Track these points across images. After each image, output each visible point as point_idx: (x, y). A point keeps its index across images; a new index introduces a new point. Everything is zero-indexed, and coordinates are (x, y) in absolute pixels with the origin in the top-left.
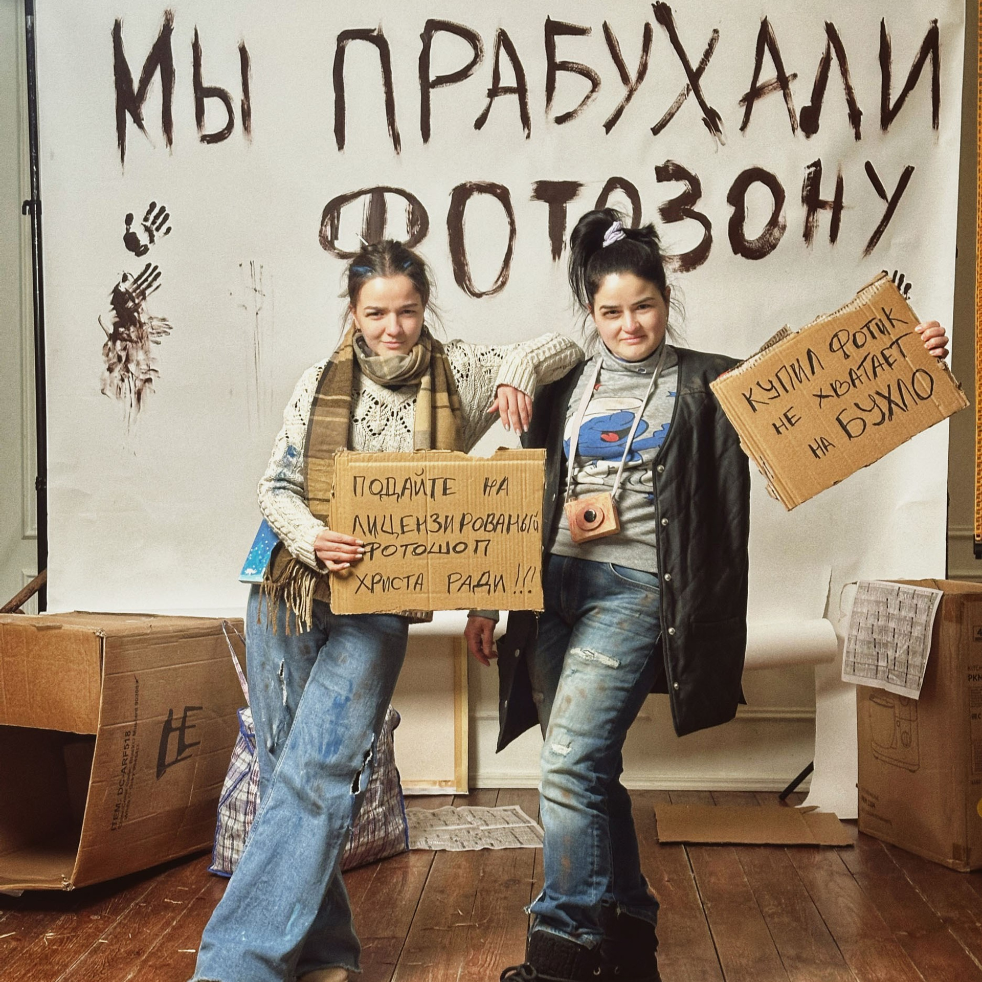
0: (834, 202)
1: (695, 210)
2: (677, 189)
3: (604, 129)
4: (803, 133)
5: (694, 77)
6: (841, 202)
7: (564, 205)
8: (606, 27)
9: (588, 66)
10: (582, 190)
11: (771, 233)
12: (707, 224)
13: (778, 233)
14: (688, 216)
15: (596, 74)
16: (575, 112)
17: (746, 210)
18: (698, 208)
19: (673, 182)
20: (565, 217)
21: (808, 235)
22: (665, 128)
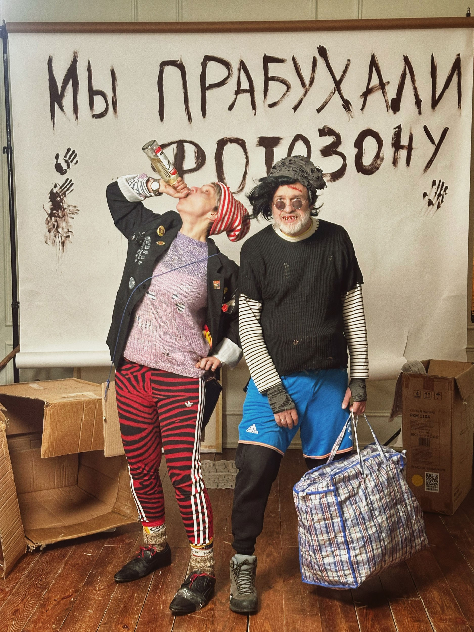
0: (408, 146)
1: (338, 151)
2: (329, 140)
3: (293, 110)
4: (393, 112)
5: (338, 83)
6: (412, 146)
7: (273, 149)
8: (294, 59)
9: (285, 78)
10: (282, 142)
11: (376, 162)
12: (344, 158)
13: (380, 162)
14: (334, 154)
15: (289, 82)
16: (278, 101)
17: (364, 150)
18: (339, 150)
19: (327, 137)
20: (273, 155)
21: (395, 162)
22: (324, 109)
